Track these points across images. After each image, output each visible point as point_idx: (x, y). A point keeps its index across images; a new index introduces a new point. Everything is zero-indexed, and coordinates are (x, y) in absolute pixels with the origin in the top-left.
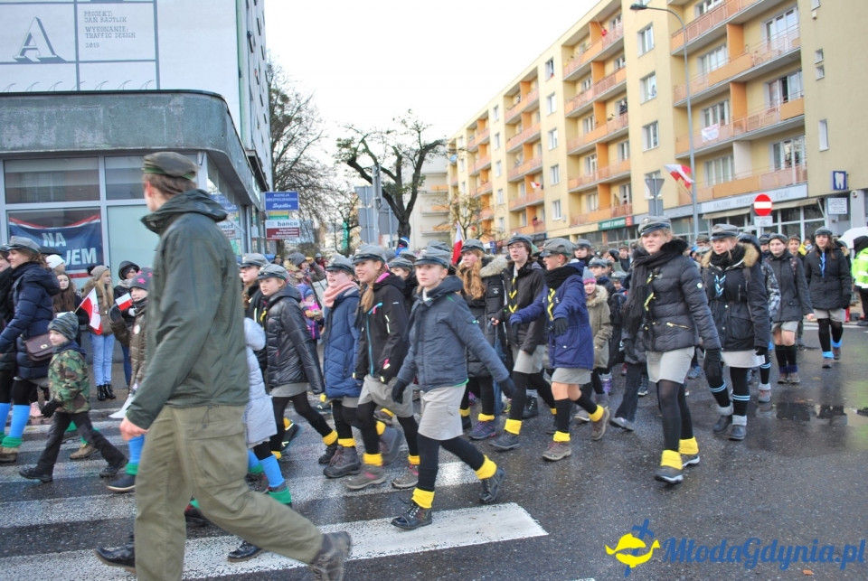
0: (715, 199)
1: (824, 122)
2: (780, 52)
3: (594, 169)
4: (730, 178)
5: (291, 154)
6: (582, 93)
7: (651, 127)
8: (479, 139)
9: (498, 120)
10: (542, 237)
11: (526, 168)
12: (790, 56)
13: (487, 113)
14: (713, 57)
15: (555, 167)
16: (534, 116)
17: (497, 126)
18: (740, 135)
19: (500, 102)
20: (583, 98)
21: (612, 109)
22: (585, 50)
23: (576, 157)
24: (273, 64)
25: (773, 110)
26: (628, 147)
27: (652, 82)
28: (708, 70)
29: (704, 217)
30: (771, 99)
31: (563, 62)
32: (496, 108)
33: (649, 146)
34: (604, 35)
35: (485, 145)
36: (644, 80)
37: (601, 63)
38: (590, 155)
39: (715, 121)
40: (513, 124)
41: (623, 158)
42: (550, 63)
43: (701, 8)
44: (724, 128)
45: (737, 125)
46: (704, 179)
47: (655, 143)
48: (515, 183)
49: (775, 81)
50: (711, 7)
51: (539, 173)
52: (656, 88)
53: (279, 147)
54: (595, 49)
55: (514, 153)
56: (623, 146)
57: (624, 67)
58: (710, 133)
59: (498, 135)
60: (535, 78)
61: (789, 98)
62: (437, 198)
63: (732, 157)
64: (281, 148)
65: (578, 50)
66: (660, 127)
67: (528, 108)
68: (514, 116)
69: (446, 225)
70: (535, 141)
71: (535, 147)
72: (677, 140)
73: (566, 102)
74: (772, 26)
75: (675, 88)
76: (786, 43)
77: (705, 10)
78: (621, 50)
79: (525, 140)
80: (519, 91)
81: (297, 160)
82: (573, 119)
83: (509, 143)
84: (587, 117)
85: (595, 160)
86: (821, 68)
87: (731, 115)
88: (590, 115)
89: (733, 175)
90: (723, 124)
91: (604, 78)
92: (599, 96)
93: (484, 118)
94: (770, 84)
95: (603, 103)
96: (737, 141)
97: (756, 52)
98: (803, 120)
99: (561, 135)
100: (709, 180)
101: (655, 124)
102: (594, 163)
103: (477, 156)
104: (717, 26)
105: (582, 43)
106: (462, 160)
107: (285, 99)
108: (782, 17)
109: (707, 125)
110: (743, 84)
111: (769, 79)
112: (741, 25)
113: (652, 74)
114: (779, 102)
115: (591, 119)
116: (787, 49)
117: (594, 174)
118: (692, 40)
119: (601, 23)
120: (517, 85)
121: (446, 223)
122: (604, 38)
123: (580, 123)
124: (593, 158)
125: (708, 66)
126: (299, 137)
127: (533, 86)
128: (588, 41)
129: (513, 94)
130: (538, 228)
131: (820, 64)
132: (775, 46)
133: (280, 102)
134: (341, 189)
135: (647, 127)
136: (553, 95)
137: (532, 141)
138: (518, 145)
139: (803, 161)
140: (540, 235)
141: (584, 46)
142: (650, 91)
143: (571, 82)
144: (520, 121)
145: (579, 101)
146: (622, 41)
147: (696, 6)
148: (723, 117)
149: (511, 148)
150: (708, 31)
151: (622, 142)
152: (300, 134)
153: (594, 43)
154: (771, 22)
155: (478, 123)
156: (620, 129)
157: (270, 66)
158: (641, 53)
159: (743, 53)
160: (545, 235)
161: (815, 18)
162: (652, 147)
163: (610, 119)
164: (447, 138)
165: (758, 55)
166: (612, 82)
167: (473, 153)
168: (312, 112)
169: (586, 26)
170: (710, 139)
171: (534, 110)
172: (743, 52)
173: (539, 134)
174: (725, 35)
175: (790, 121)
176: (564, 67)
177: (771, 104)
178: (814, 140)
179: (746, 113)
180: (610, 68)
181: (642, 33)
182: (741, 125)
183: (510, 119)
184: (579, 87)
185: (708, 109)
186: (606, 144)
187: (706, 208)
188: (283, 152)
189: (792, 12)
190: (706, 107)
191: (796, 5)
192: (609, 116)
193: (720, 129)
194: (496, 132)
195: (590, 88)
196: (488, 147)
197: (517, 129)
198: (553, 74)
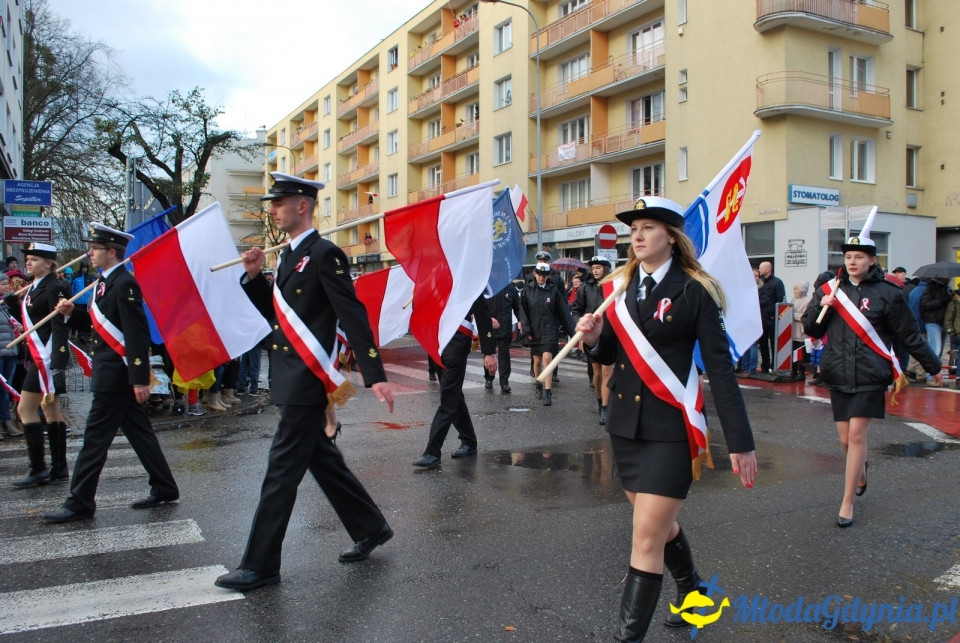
0: (569, 227)
1: (685, 150)
2: (645, 67)
3: (438, 182)
4: (586, 204)
5: (56, 131)
6: (429, 91)
7: (504, 139)
8: (305, 135)
9: (329, 114)
10: (375, 259)
11: (360, 175)
12: (655, 74)
13: (316, 102)
14: (576, 65)
15: (393, 176)
16: (372, 114)
17: (327, 120)
18: (598, 156)
19: (333, 92)
20: (429, 98)
21: (462, 114)
22: (435, 41)
23: (418, 166)
24: (34, 12)
25: (634, 132)
26: (478, 160)
27: (506, 87)
28: (569, 79)
29: (557, 246)
30: (633, 119)
31: (409, 53)
32: (328, 98)
33: (501, 160)
34: (456, 26)
35: (313, 142)
36: (499, 83)
37: (452, 58)
38: (434, 166)
39: (573, 138)
40: (348, 120)
41: (472, 172)
42: (394, 51)
43: (566, 8)
44: (583, 147)
45: (596, 145)
46: (558, 204)
47: (508, 158)
48: (347, 191)
49: (638, 100)
50: (577, 7)
51: (374, 182)
52: (512, 94)
53: (38, 122)
54: (447, 41)
55: (346, 156)
56: (472, 157)
57: (478, 65)
58: (566, 152)
59: (328, 132)
60: (376, 68)
61: (652, 119)
62: (245, 204)
63: (589, 180)
64: (41, 123)
65: (427, 40)
66: (514, 139)
67: (365, 102)
68: (348, 110)
69: (255, 238)
70: (372, 144)
71: (372, 152)
72: (531, 156)
73: (411, 99)
74: (638, 38)
75: (532, 95)
76: (651, 59)
77: (570, 11)
78: (476, 46)
79: (360, 141)
80: (356, 81)
81: (62, 140)
82: (417, 121)
83: (341, 143)
84: (433, 120)
85: (440, 171)
86: (684, 91)
87: (591, 134)
88: (437, 118)
89: (589, 201)
90: (582, 142)
91: (455, 77)
92: (448, 97)
93: (311, 109)
94: (633, 103)
95: (453, 105)
96: (593, 163)
97: (620, 65)
98: (663, 146)
99: (402, 138)
100: (564, 205)
101: (508, 135)
102: (438, 175)
103: (302, 155)
104: (581, 30)
105: (433, 33)
106: (284, 158)
107: (50, 59)
108: (648, 30)
109: (565, 142)
110: (605, 100)
111: (632, 98)
112: (607, 33)
113: (508, 78)
114: (641, 123)
115: (438, 123)
116: (652, 67)
117: (438, 188)
118: (553, 44)
119: (455, 11)
120: (355, 72)
121: (255, 235)
122: (457, 30)
123: (426, 127)
124: (438, 169)
125: (569, 75)
126: (67, 110)
127: (373, 77)
128: (439, 31)
129: (348, 84)
130: (373, 247)
131: (684, 86)
132: (640, 62)
133: (40, 62)
134: (116, 183)
135: (499, 139)
136: (396, 90)
137: (367, 143)
138: (351, 146)
139: (662, 190)
140: (373, 256)
141: (434, 36)
142: (504, 97)
143: (418, 77)
144: (355, 117)
145: (425, 100)
146: (476, 35)
147: (560, 5)
148: (582, 135)
149: (342, 147)
150: (571, 35)
151: (471, 153)
152: (71, 108)
153: (445, 34)
154: (638, 34)
155: (305, 115)
156: (470, 138)
157: (30, 16)
158: (497, 52)
159: (606, 65)
160: (379, 256)
161: (681, 35)
162: (504, 162)
163: (459, 125)
164: (267, 129)
165: (621, 69)
166: (463, 82)
167: (297, 151)
168: (86, 81)
169: (438, 12)
170: (566, 158)
171: (371, 105)
172: (607, 63)
173: (377, 135)
174: (589, 42)
175: (651, 146)
176: (409, 58)
177: (633, 125)
178: (674, 168)
179: (606, 133)
180: (462, 65)
181: (500, 29)
182: (600, 145)
183: (344, 113)
184: (426, 85)
185: (567, 124)
186: (453, 154)
187: (559, 236)
188: (44, 130)
189: (658, 25)
190: (564, 122)
191: (663, 19)
192: (458, 121)
193: (577, 148)
194: (326, 128)
195: (438, 86)
196: (316, 146)
197: (352, 128)
198: (396, 65)
